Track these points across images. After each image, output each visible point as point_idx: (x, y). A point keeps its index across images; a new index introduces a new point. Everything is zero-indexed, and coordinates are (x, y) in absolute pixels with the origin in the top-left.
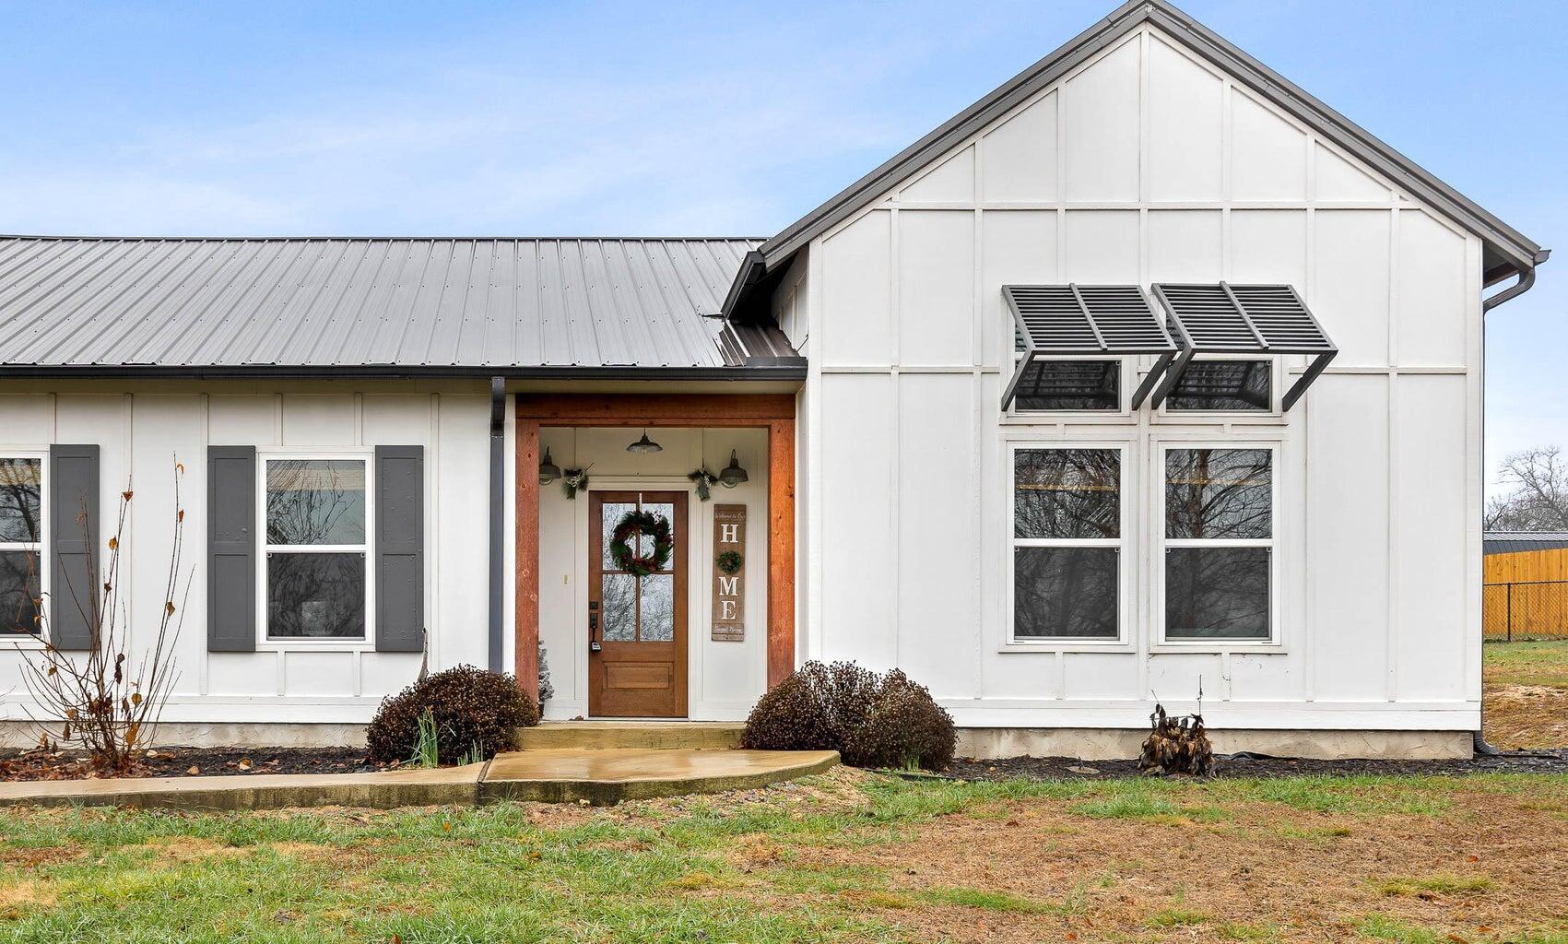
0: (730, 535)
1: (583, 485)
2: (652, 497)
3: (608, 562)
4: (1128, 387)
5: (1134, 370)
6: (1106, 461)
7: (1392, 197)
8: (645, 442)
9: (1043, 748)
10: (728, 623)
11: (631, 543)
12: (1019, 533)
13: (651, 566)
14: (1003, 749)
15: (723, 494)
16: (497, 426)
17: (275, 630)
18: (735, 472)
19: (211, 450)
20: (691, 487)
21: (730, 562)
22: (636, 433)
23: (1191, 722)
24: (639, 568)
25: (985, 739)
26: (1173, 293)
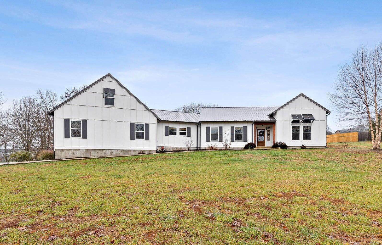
0: (269, 133)
1: (257, 129)
2: (262, 130)
3: (259, 135)
4: (300, 122)
5: (300, 121)
6: (299, 127)
7: (320, 108)
8: (262, 126)
9: (294, 148)
10: (269, 139)
11: (261, 133)
12: (292, 132)
13: (262, 135)
14: (291, 148)
15: (268, 129)
16: (253, 125)
17: (236, 140)
18: (269, 128)
19: (231, 127)
20: (266, 129)
21: (269, 135)
24: (261, 135)
25: (290, 147)
26: (303, 115)
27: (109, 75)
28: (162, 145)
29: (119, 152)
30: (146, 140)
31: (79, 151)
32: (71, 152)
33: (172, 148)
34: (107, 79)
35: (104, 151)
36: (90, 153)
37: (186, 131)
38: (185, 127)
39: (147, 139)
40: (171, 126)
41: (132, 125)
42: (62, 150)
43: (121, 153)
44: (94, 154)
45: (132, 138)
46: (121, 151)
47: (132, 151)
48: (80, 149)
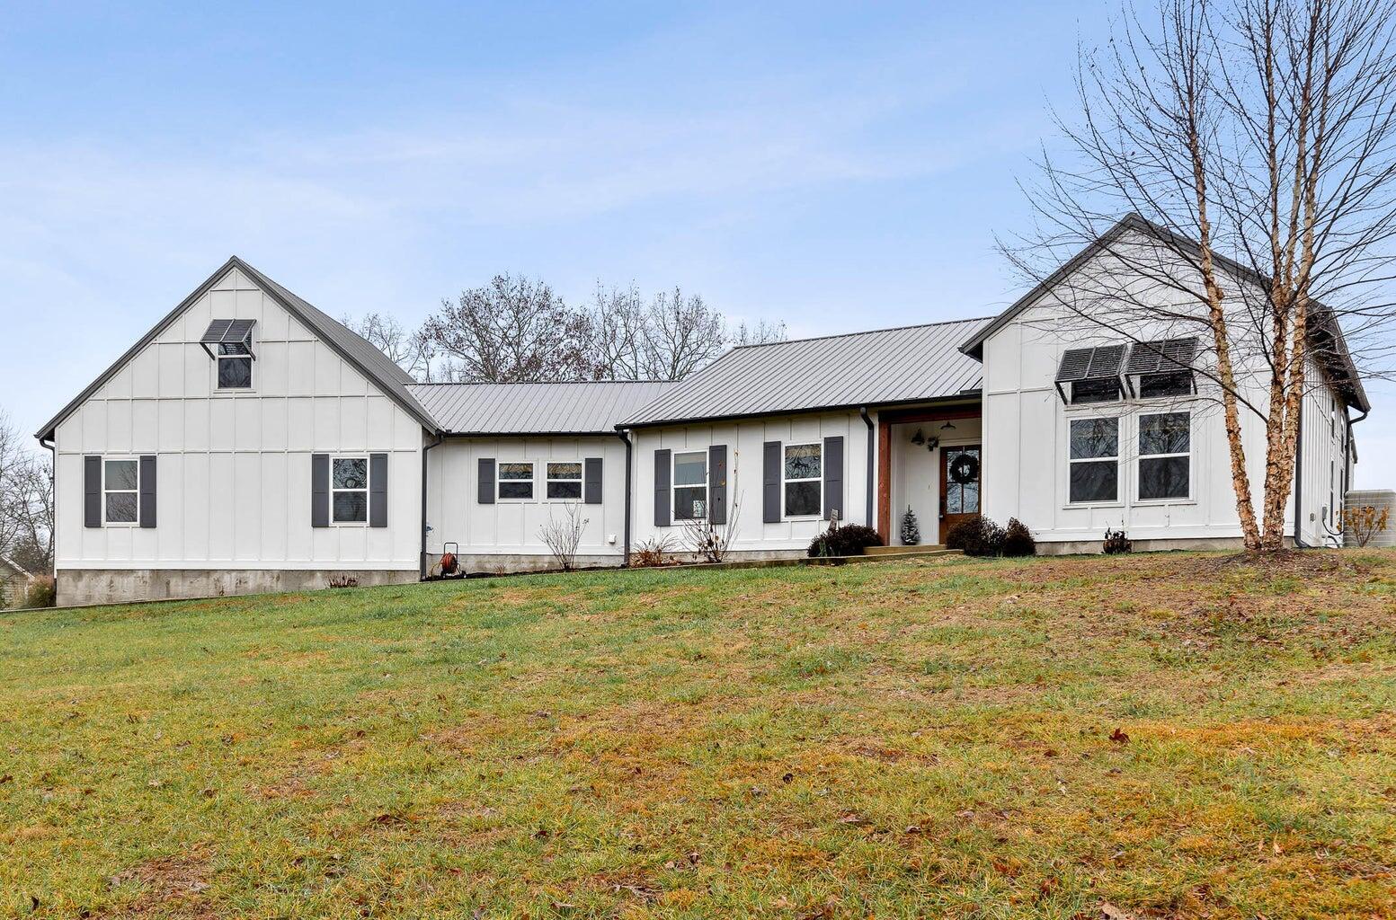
1: (936, 445)
3: (949, 477)
8: (948, 425)
11: (960, 469)
12: (1073, 456)
13: (969, 478)
16: (871, 426)
17: (787, 513)
19: (765, 444)
22: (944, 423)
23: (1121, 534)
24: (963, 480)
27: (234, 263)
28: (451, 550)
29: (267, 581)
30: (373, 525)
31: (132, 579)
32: (105, 579)
33: (510, 559)
34: (226, 283)
35: (216, 576)
36: (168, 583)
37: (579, 476)
38: (575, 456)
39: (380, 521)
40: (505, 456)
41: (319, 461)
42: (78, 574)
43: (274, 585)
44: (180, 589)
45: (319, 521)
46: (278, 578)
47: (319, 574)
48: (132, 571)
